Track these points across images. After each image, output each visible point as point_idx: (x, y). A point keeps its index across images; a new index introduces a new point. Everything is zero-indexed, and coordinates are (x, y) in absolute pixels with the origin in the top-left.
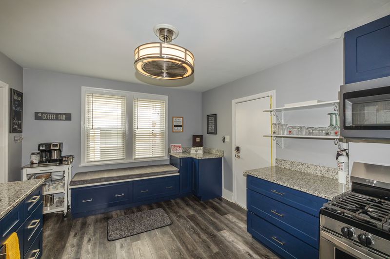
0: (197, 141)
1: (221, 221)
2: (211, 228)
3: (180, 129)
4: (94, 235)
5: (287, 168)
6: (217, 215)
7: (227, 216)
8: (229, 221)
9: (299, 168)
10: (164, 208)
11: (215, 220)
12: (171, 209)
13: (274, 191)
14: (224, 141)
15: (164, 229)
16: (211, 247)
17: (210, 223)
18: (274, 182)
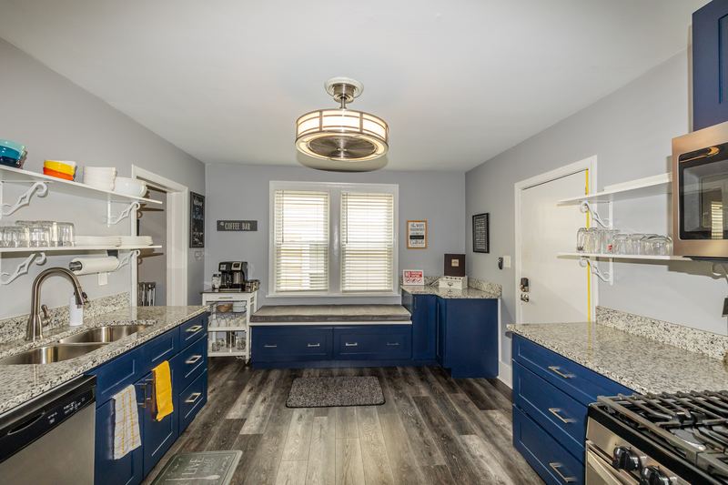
0: (453, 265)
1: (474, 419)
2: (450, 425)
3: (421, 244)
4: (272, 395)
5: (619, 328)
6: (472, 406)
7: (490, 413)
8: (492, 421)
9: (645, 329)
10: (380, 378)
11: (464, 415)
12: (392, 381)
13: (554, 368)
14: (501, 266)
15: (367, 409)
16: (435, 455)
17: (451, 417)
18: (554, 350)
